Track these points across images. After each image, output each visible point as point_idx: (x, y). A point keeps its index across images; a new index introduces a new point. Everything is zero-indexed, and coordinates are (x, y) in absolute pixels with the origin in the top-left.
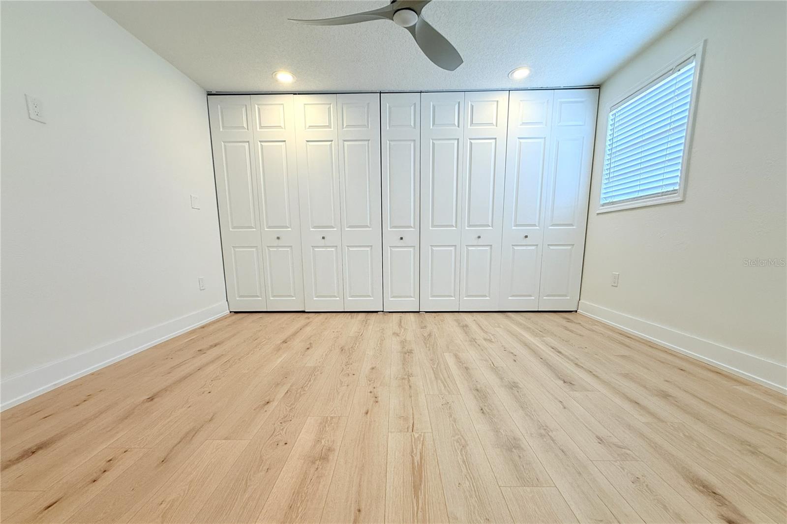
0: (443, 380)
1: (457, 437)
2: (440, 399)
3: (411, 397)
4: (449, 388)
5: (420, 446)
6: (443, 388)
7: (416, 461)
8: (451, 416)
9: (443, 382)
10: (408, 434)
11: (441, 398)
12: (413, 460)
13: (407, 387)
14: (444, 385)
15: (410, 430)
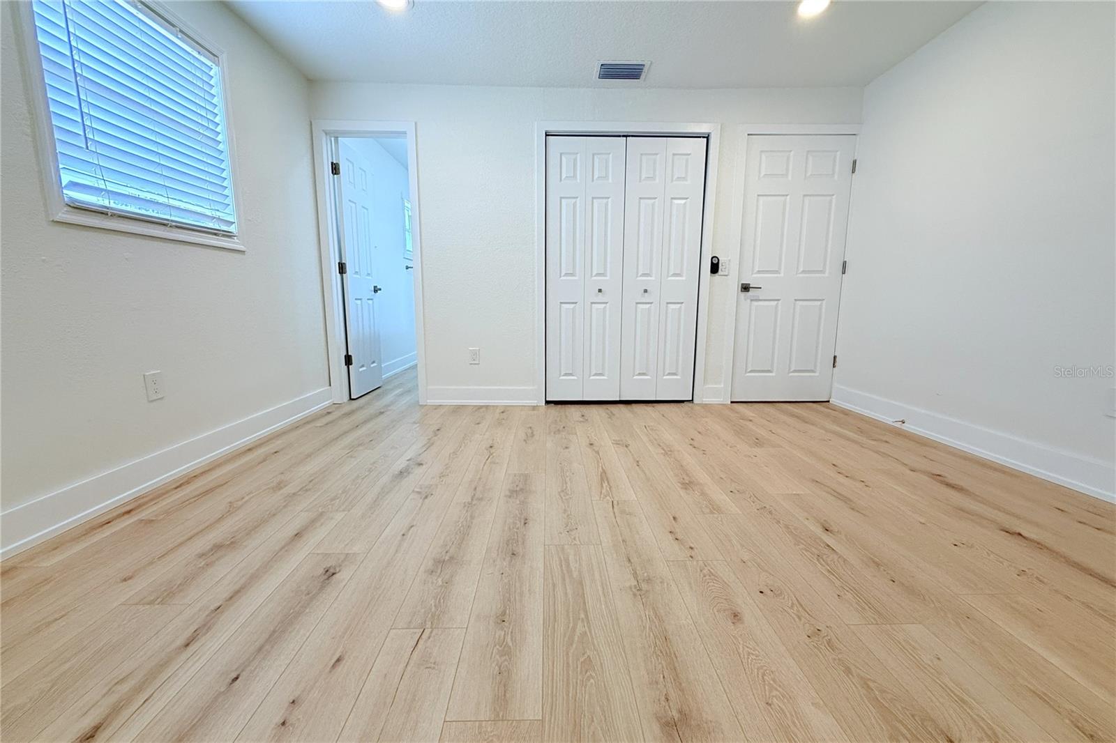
0: (566, 576)
1: (567, 497)
2: (579, 538)
3: (623, 541)
4: (560, 558)
5: (604, 491)
6: (571, 558)
7: (606, 482)
8: (568, 516)
9: (569, 571)
10: (616, 499)
11: (577, 539)
12: (608, 482)
13: (635, 559)
14: (568, 566)
15: (615, 503)
